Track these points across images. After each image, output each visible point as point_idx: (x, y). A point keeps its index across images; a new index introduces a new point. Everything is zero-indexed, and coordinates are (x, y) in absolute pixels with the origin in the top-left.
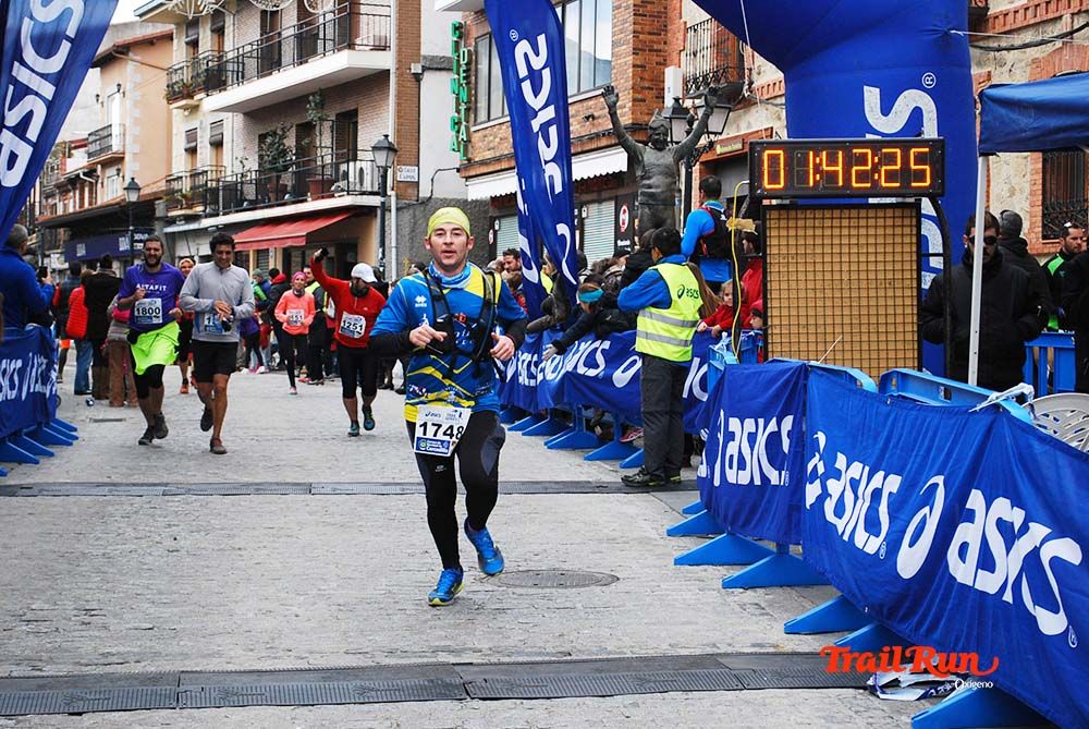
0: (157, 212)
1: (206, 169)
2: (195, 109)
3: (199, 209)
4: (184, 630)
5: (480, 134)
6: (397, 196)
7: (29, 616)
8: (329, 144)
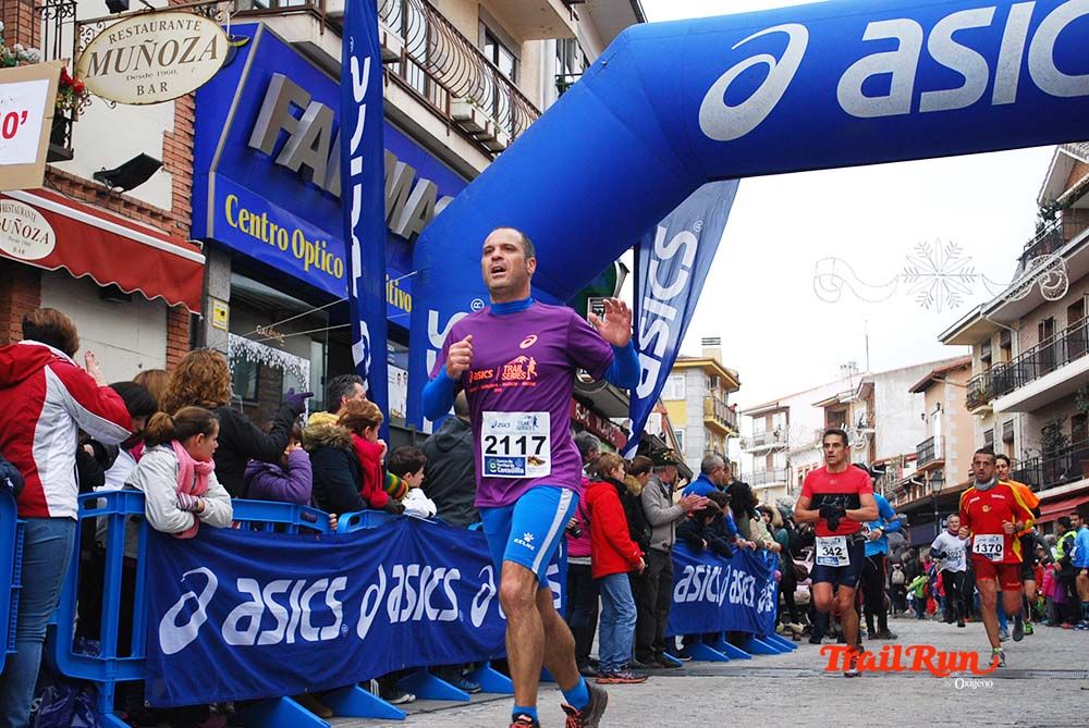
2: (990, 412)
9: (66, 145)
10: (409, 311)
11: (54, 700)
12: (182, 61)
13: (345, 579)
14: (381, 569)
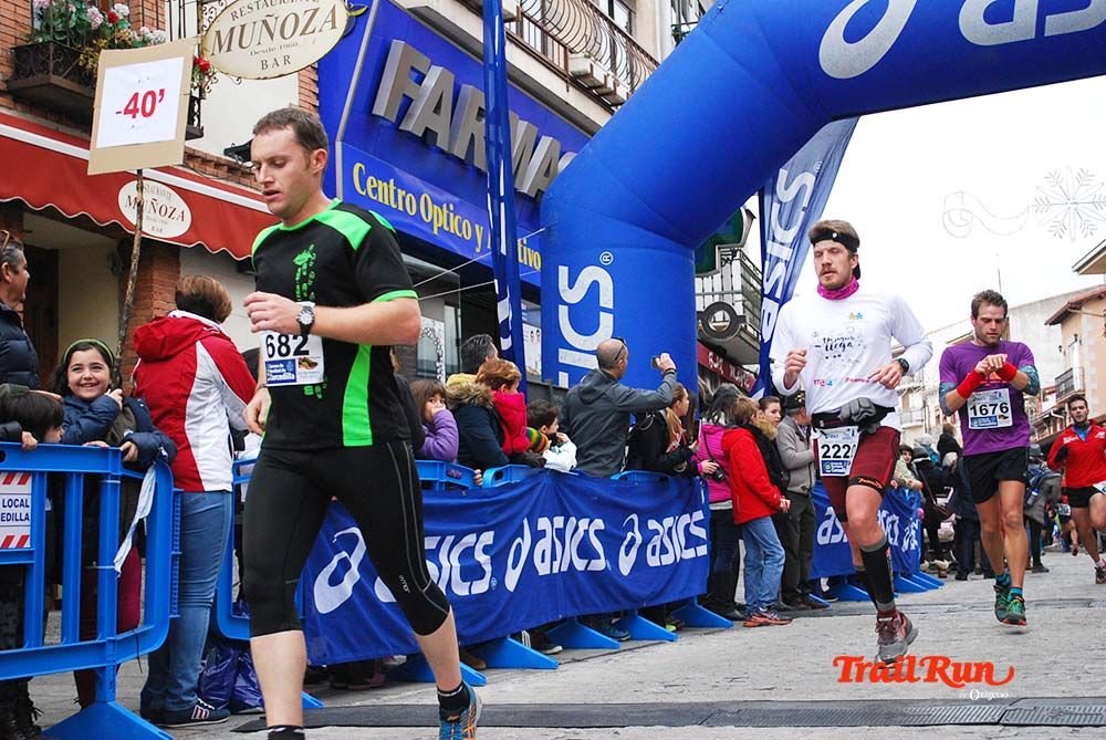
9: (196, 123)
10: (538, 267)
11: (218, 662)
12: (303, 33)
13: (492, 533)
14: (525, 522)
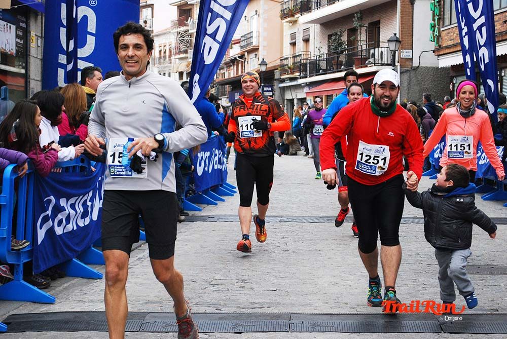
0: (275, 76)
1: (300, 53)
2: (295, 22)
3: (297, 74)
4: (292, 291)
5: (446, 32)
6: (401, 66)
7: (214, 282)
8: (365, 39)
